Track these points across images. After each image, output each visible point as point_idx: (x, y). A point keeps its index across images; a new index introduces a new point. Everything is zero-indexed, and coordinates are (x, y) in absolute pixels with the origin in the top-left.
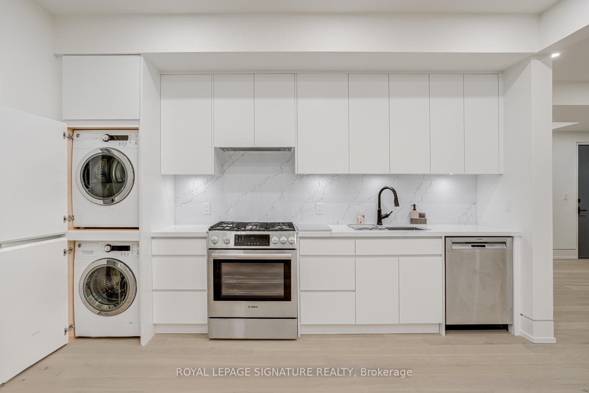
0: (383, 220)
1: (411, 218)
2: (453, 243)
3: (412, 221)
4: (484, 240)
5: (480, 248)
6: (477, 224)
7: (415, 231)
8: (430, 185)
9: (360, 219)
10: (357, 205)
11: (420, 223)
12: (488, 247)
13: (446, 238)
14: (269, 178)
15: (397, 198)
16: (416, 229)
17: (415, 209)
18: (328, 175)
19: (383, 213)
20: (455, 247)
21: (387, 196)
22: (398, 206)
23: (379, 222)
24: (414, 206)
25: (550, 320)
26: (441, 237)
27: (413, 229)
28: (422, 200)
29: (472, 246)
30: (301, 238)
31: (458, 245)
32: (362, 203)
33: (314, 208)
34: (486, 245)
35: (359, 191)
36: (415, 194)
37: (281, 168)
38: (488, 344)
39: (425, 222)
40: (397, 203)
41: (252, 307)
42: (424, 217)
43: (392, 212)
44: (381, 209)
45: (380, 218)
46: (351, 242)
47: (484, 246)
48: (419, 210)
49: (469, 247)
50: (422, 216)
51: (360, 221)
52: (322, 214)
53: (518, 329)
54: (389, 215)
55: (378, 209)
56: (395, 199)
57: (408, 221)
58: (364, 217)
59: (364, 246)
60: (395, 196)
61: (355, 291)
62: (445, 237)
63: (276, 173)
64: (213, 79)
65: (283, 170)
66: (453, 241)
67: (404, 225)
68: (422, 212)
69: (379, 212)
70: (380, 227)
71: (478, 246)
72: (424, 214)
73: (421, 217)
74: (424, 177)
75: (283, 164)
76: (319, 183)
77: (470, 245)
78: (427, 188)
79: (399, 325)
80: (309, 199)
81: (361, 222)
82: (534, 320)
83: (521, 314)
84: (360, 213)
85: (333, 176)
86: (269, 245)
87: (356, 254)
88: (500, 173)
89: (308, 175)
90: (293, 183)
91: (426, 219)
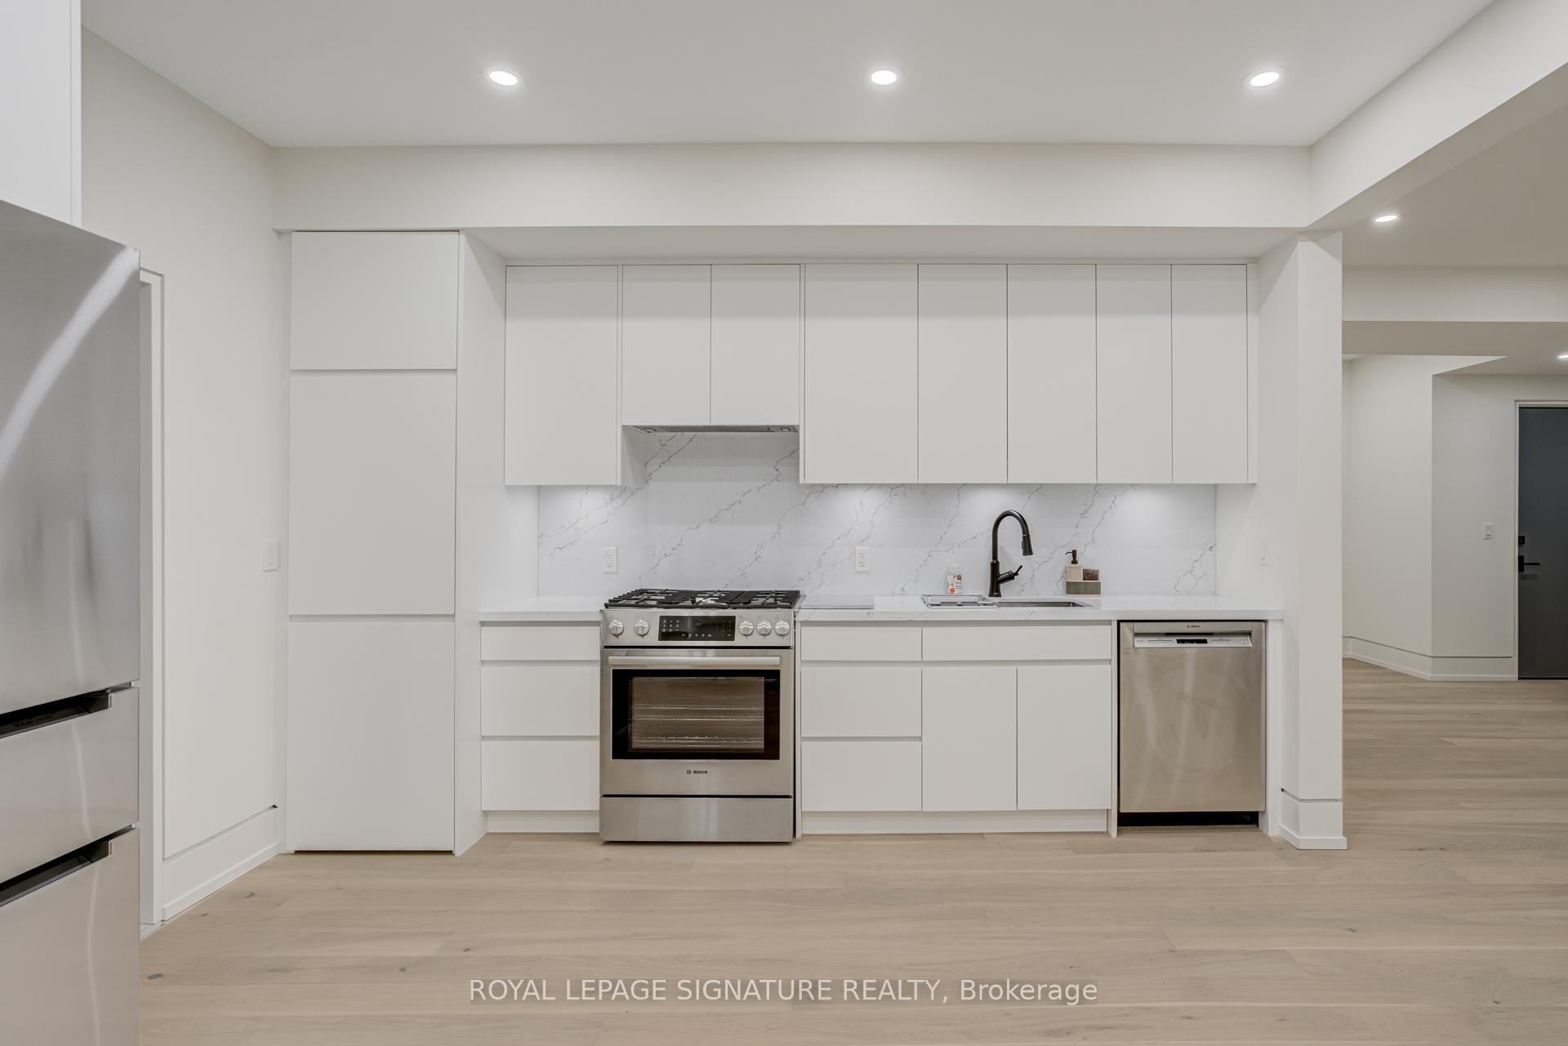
0: (1002, 586)
1: (1068, 584)
2: (1137, 635)
3: (1069, 587)
4: (1204, 627)
5: (1196, 645)
6: (1215, 595)
7: (1071, 609)
8: (1110, 508)
9: (952, 584)
10: (947, 551)
11: (1086, 592)
12: (1211, 642)
13: (1121, 624)
14: (749, 491)
15: (1028, 536)
16: (1074, 605)
17: (1074, 562)
18: (881, 486)
19: (1003, 570)
20: (1141, 643)
21: (1010, 532)
22: (1031, 553)
23: (995, 590)
24: (1074, 553)
25: (1336, 800)
27: (1068, 604)
28: (1090, 540)
29: (1179, 641)
30: (806, 623)
31: (1146, 639)
32: (959, 547)
33: (849, 559)
34: (1209, 639)
35: (951, 520)
36: (1077, 526)
37: (777, 470)
38: (1202, 850)
39: (1096, 590)
40: (1027, 549)
41: (697, 772)
42: (1097, 579)
43: (1021, 567)
44: (997, 562)
45: (998, 580)
47: (1205, 641)
48: (1085, 563)
49: (1173, 643)
50: (1091, 575)
51: (951, 587)
52: (867, 572)
53: (1275, 824)
54: (1016, 574)
55: (991, 560)
56: (1024, 537)
57: (1062, 587)
58: (960, 579)
60: (1024, 533)
62: (1119, 621)
63: (764, 480)
64: (620, 274)
65: (780, 474)
67: (1049, 596)
68: (1091, 567)
69: (995, 567)
70: (996, 600)
71: (1192, 641)
72: (1094, 571)
73: (1089, 579)
74: (1096, 489)
75: (780, 460)
76: (861, 503)
77: (1175, 639)
78: (1104, 513)
79: (1018, 813)
80: (839, 538)
81: (952, 591)
82: (1301, 800)
83: (1282, 790)
84: (952, 571)
85: (892, 487)
86: (732, 639)
87: (925, 659)
88: (1251, 482)
89: (837, 486)
90: (803, 504)
91: (1100, 583)
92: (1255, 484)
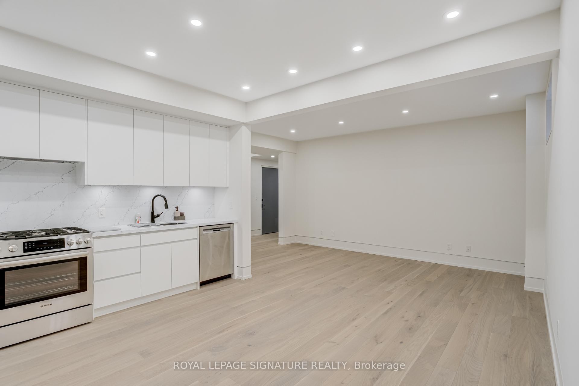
0: (155, 219)
1: (175, 217)
2: (204, 230)
3: (176, 218)
4: (220, 226)
5: (218, 231)
6: (214, 218)
7: (177, 225)
8: (187, 194)
9: (138, 220)
10: (135, 209)
11: (181, 220)
12: (222, 230)
13: (201, 227)
14: (48, 187)
15: (167, 202)
16: (179, 223)
17: (177, 210)
18: (109, 186)
19: (155, 214)
20: (205, 232)
21: (159, 202)
22: (168, 208)
23: (153, 220)
24: (177, 208)
25: (250, 266)
26: (197, 227)
27: (176, 224)
28: (182, 203)
29: (214, 231)
30: (95, 238)
32: (139, 207)
33: (96, 213)
35: (136, 198)
36: (177, 199)
37: (62, 178)
38: (222, 286)
39: (184, 219)
40: (166, 207)
41: (45, 306)
43: (162, 213)
44: (154, 212)
45: (153, 217)
46: (138, 237)
47: (220, 230)
48: (180, 210)
49: (212, 231)
50: (182, 214)
51: (138, 221)
52: (104, 218)
53: (236, 276)
54: (160, 215)
55: (151, 211)
56: (165, 203)
57: (173, 218)
58: (141, 218)
59: (147, 239)
60: (165, 202)
61: (140, 272)
62: (199, 227)
63: (55, 182)
65: (64, 180)
66: (204, 229)
67: (170, 222)
68: (182, 212)
69: (153, 213)
70: (153, 224)
74: (183, 188)
75: (64, 174)
76: (101, 192)
77: (213, 230)
78: (185, 195)
79: (172, 289)
80: (92, 206)
81: (138, 222)
82: (243, 268)
83: (237, 267)
84: (138, 215)
85: (114, 186)
86: (64, 247)
87: (141, 245)
88: (228, 186)
89: (91, 185)
90: (75, 192)
91: (185, 216)
92: (228, 187)
